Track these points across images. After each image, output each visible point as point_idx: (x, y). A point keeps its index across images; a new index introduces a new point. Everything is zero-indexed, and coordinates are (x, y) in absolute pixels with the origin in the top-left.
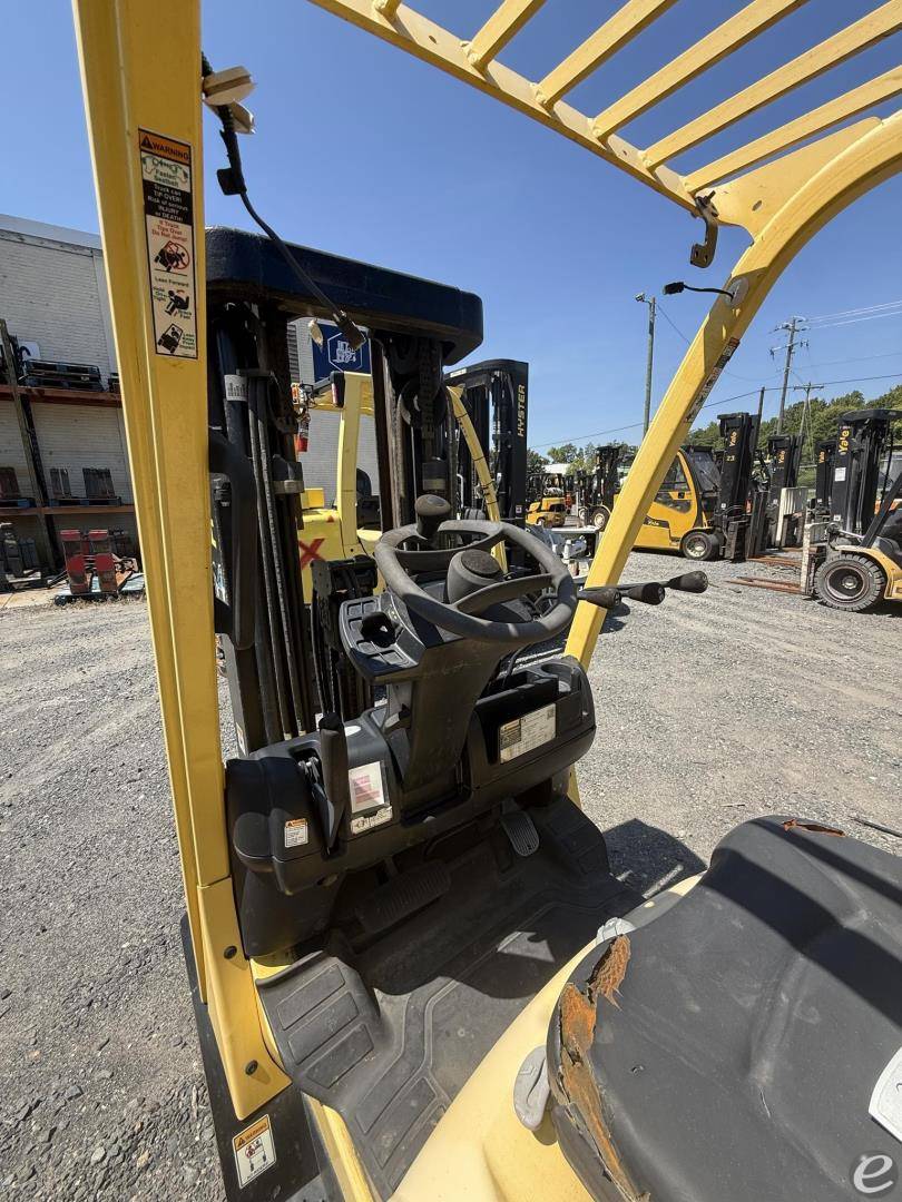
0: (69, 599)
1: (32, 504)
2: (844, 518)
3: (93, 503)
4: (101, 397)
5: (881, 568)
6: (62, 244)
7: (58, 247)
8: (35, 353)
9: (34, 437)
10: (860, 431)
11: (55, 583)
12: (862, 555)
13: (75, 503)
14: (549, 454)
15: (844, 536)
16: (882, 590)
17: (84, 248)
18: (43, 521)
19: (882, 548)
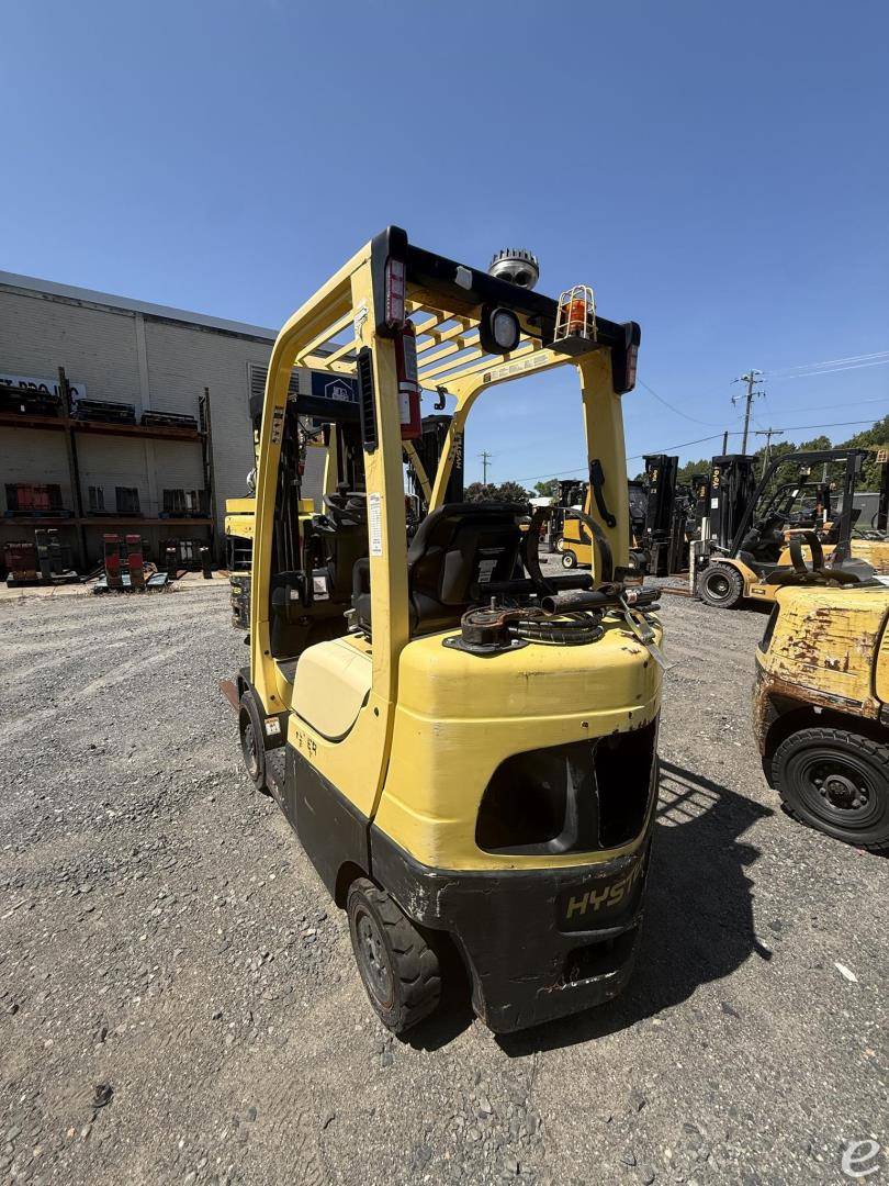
0: (105, 590)
1: (72, 515)
2: (719, 536)
3: (121, 516)
4: (136, 429)
5: (740, 575)
6: (112, 308)
7: (107, 310)
8: (82, 392)
9: (75, 461)
10: (726, 471)
11: (88, 580)
12: (728, 564)
13: (108, 515)
14: (535, 488)
15: (720, 550)
16: (741, 591)
17: (127, 311)
18: (79, 530)
19: (743, 559)
